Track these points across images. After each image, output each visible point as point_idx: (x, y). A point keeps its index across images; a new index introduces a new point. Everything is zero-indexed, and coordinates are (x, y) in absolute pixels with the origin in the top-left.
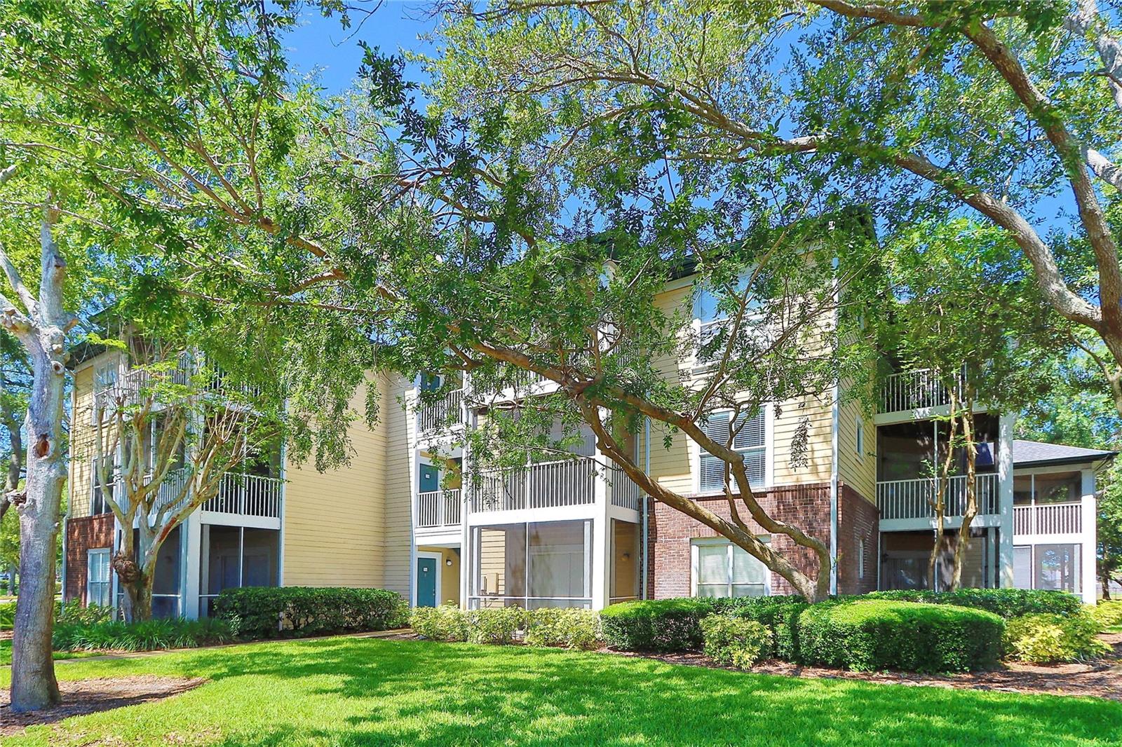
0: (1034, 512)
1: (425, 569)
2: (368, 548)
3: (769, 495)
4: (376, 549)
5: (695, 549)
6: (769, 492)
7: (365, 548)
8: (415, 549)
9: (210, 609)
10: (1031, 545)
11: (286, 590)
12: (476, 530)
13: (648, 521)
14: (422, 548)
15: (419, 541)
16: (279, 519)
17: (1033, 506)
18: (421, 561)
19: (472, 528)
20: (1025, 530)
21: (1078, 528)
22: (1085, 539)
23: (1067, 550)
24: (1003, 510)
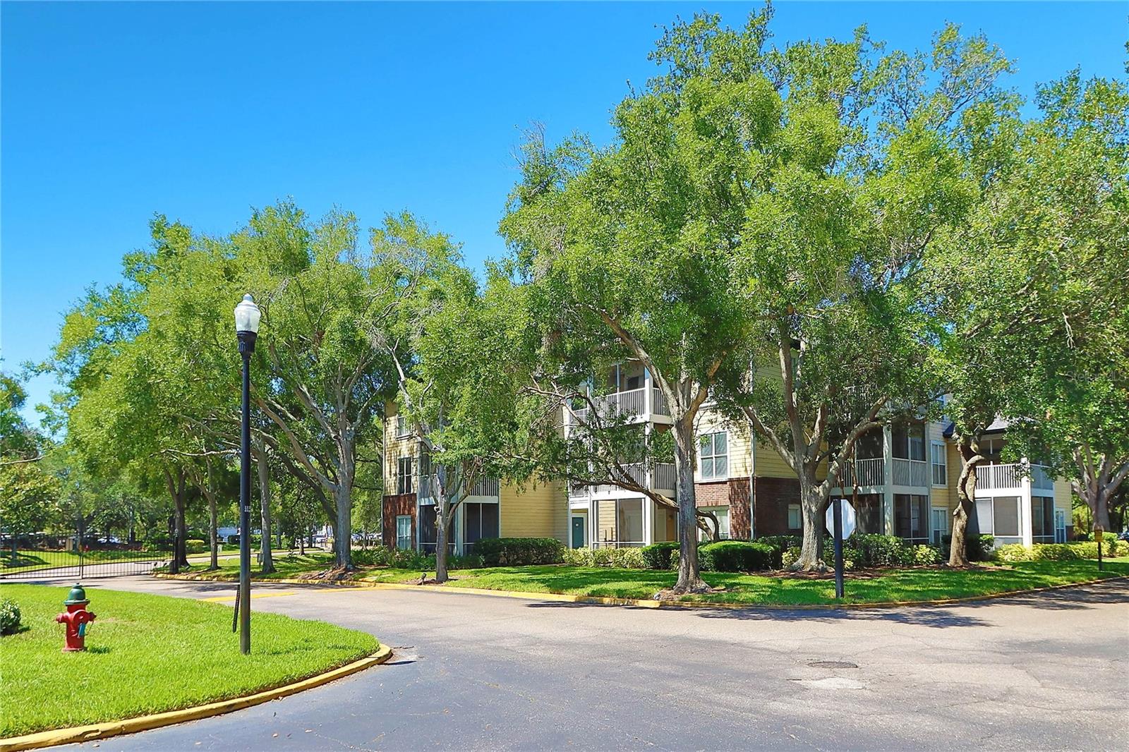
0: (992, 471)
1: (577, 525)
2: (545, 511)
3: (727, 483)
4: (548, 511)
7: (542, 511)
8: (570, 512)
9: (468, 550)
10: (991, 498)
11: (503, 539)
12: (595, 503)
14: (574, 511)
15: (572, 507)
16: (497, 497)
17: (992, 466)
18: (574, 519)
19: (593, 501)
20: (988, 486)
21: (1017, 484)
22: (1023, 491)
23: (1014, 500)
24: (886, 482)
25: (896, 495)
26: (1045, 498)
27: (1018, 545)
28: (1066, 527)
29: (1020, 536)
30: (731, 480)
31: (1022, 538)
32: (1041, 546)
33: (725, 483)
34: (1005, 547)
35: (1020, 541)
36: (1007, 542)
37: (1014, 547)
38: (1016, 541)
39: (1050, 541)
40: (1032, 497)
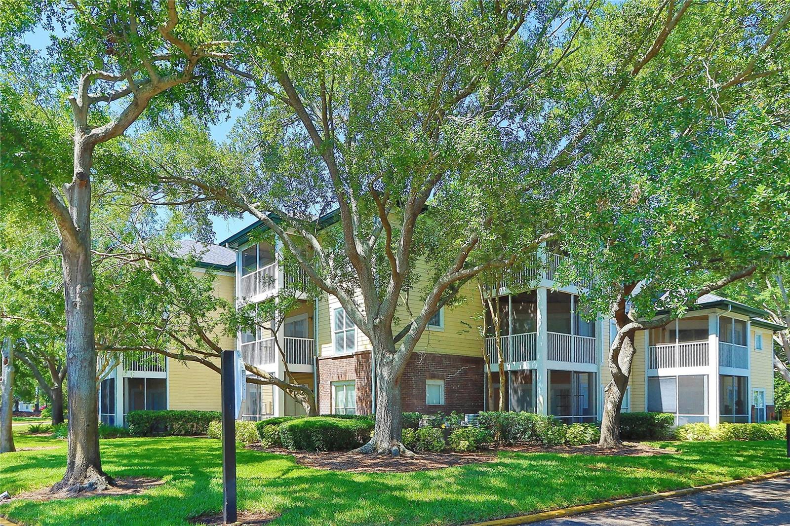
0: (678, 349)
3: (354, 356)
10: (676, 376)
16: (166, 373)
17: (677, 344)
20: (672, 364)
21: (704, 361)
22: (711, 371)
23: (700, 380)
24: (538, 357)
25: (552, 370)
26: (739, 377)
27: (701, 423)
28: (767, 406)
29: (706, 414)
30: (357, 354)
31: (708, 417)
32: (727, 425)
33: (351, 357)
34: (688, 426)
35: (706, 420)
36: (691, 420)
37: (698, 426)
38: (702, 420)
39: (744, 421)
40: (720, 375)
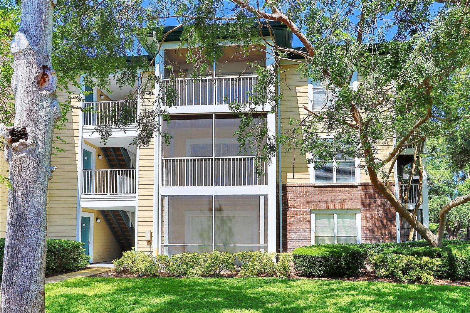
3: (359, 187)
5: (313, 216)
6: (359, 185)
12: (166, 198)
13: (282, 198)
15: (84, 204)
18: (83, 218)
